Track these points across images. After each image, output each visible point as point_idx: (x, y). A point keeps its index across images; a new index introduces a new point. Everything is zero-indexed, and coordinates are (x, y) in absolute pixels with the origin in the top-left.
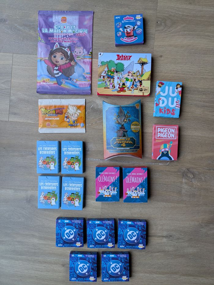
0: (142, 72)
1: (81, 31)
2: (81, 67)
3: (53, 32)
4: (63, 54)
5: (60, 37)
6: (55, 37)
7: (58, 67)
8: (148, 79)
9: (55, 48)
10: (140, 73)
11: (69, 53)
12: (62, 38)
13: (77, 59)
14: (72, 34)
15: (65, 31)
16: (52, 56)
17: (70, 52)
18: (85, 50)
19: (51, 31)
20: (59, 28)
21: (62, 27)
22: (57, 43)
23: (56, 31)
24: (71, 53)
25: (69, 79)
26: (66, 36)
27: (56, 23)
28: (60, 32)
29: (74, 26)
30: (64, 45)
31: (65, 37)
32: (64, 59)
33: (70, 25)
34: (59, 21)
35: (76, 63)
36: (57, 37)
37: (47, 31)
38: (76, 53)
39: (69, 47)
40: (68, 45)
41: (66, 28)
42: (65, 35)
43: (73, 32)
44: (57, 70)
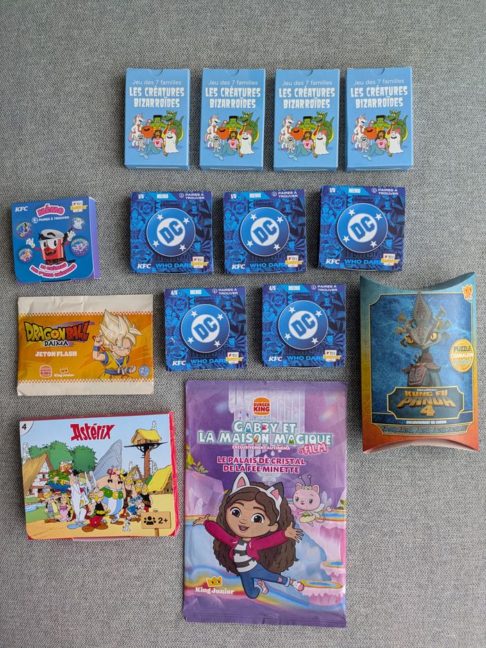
1: (313, 439)
2: (314, 544)
3: (230, 441)
4: (259, 506)
5: (251, 456)
6: (236, 455)
7: (245, 544)
9: (235, 489)
11: (278, 502)
12: (258, 459)
13: (304, 519)
14: (285, 448)
15: (265, 438)
16: (229, 510)
17: (280, 499)
18: (324, 494)
19: (225, 437)
20: (249, 431)
21: (257, 427)
22: (242, 474)
23: (238, 439)
24: (285, 504)
25: (280, 580)
26: (268, 453)
27: (239, 415)
28: (251, 440)
29: (293, 426)
30: (264, 480)
31: (266, 457)
32: (265, 521)
33: (281, 423)
34: (249, 409)
35: (300, 533)
36: (243, 457)
37: (212, 439)
38: (298, 504)
39: (279, 486)
40: (275, 480)
41: (267, 430)
42: (265, 449)
43: (290, 442)
44: (242, 553)
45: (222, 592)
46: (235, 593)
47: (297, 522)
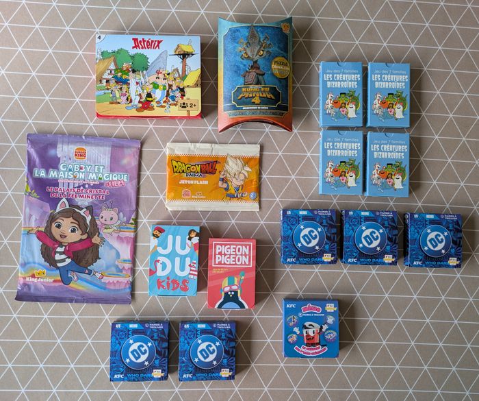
0: (184, 70)
1: (115, 177)
2: (112, 247)
3: (56, 176)
4: (75, 221)
5: (71, 187)
6: (61, 186)
7: (64, 247)
8: (196, 85)
10: (181, 73)
11: (89, 219)
12: (76, 190)
13: (105, 231)
14: (96, 183)
15: (82, 176)
16: (53, 224)
17: (90, 217)
18: (121, 214)
19: (53, 174)
20: (70, 170)
21: (76, 168)
23: (63, 175)
24: (93, 220)
25: (87, 272)
26: (84, 185)
27: (64, 159)
28: (72, 176)
29: (101, 167)
30: (79, 204)
31: (82, 188)
33: (93, 165)
34: (71, 155)
35: (103, 240)
36: (66, 188)
37: (44, 175)
38: (103, 220)
40: (87, 204)
41: (84, 170)
42: (81, 182)
43: (100, 179)
44: (61, 253)
45: (45, 280)
46: (55, 281)
47: (101, 232)
